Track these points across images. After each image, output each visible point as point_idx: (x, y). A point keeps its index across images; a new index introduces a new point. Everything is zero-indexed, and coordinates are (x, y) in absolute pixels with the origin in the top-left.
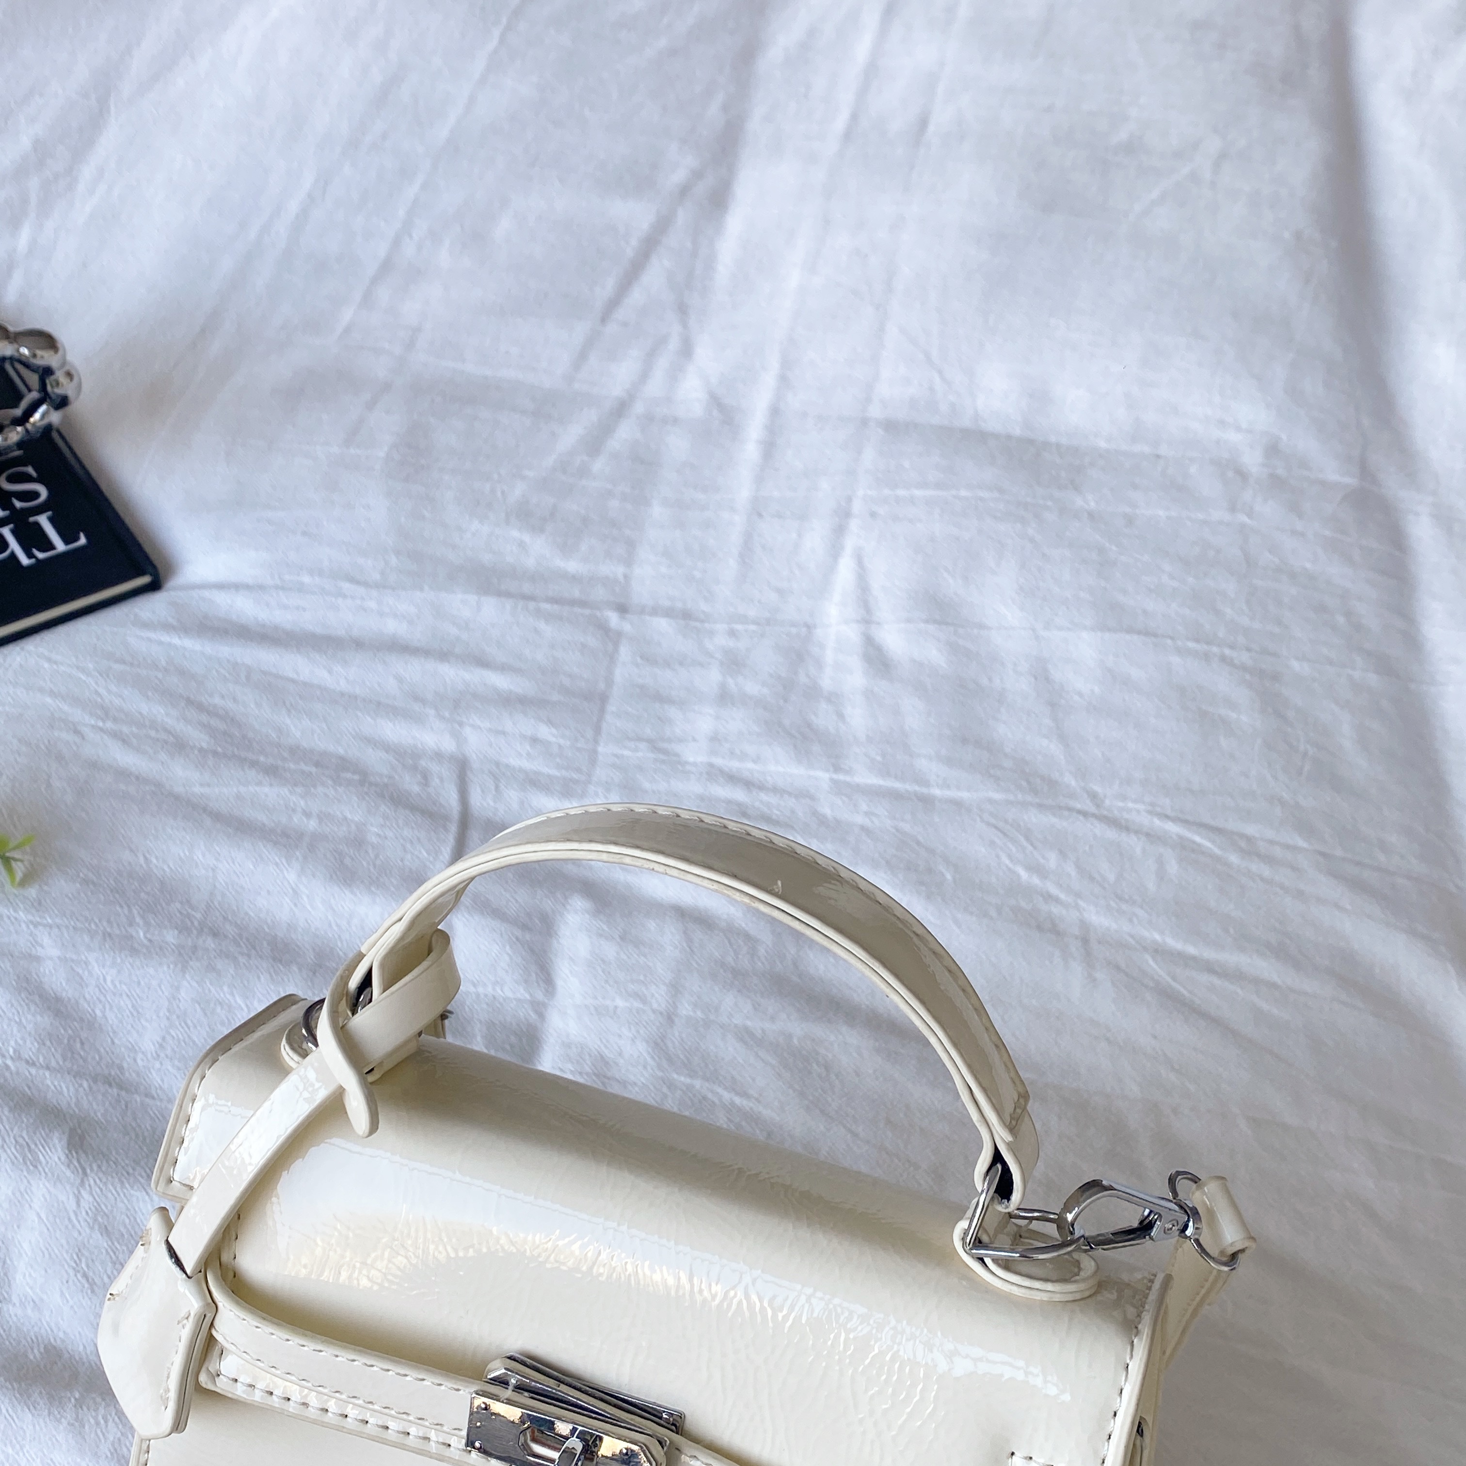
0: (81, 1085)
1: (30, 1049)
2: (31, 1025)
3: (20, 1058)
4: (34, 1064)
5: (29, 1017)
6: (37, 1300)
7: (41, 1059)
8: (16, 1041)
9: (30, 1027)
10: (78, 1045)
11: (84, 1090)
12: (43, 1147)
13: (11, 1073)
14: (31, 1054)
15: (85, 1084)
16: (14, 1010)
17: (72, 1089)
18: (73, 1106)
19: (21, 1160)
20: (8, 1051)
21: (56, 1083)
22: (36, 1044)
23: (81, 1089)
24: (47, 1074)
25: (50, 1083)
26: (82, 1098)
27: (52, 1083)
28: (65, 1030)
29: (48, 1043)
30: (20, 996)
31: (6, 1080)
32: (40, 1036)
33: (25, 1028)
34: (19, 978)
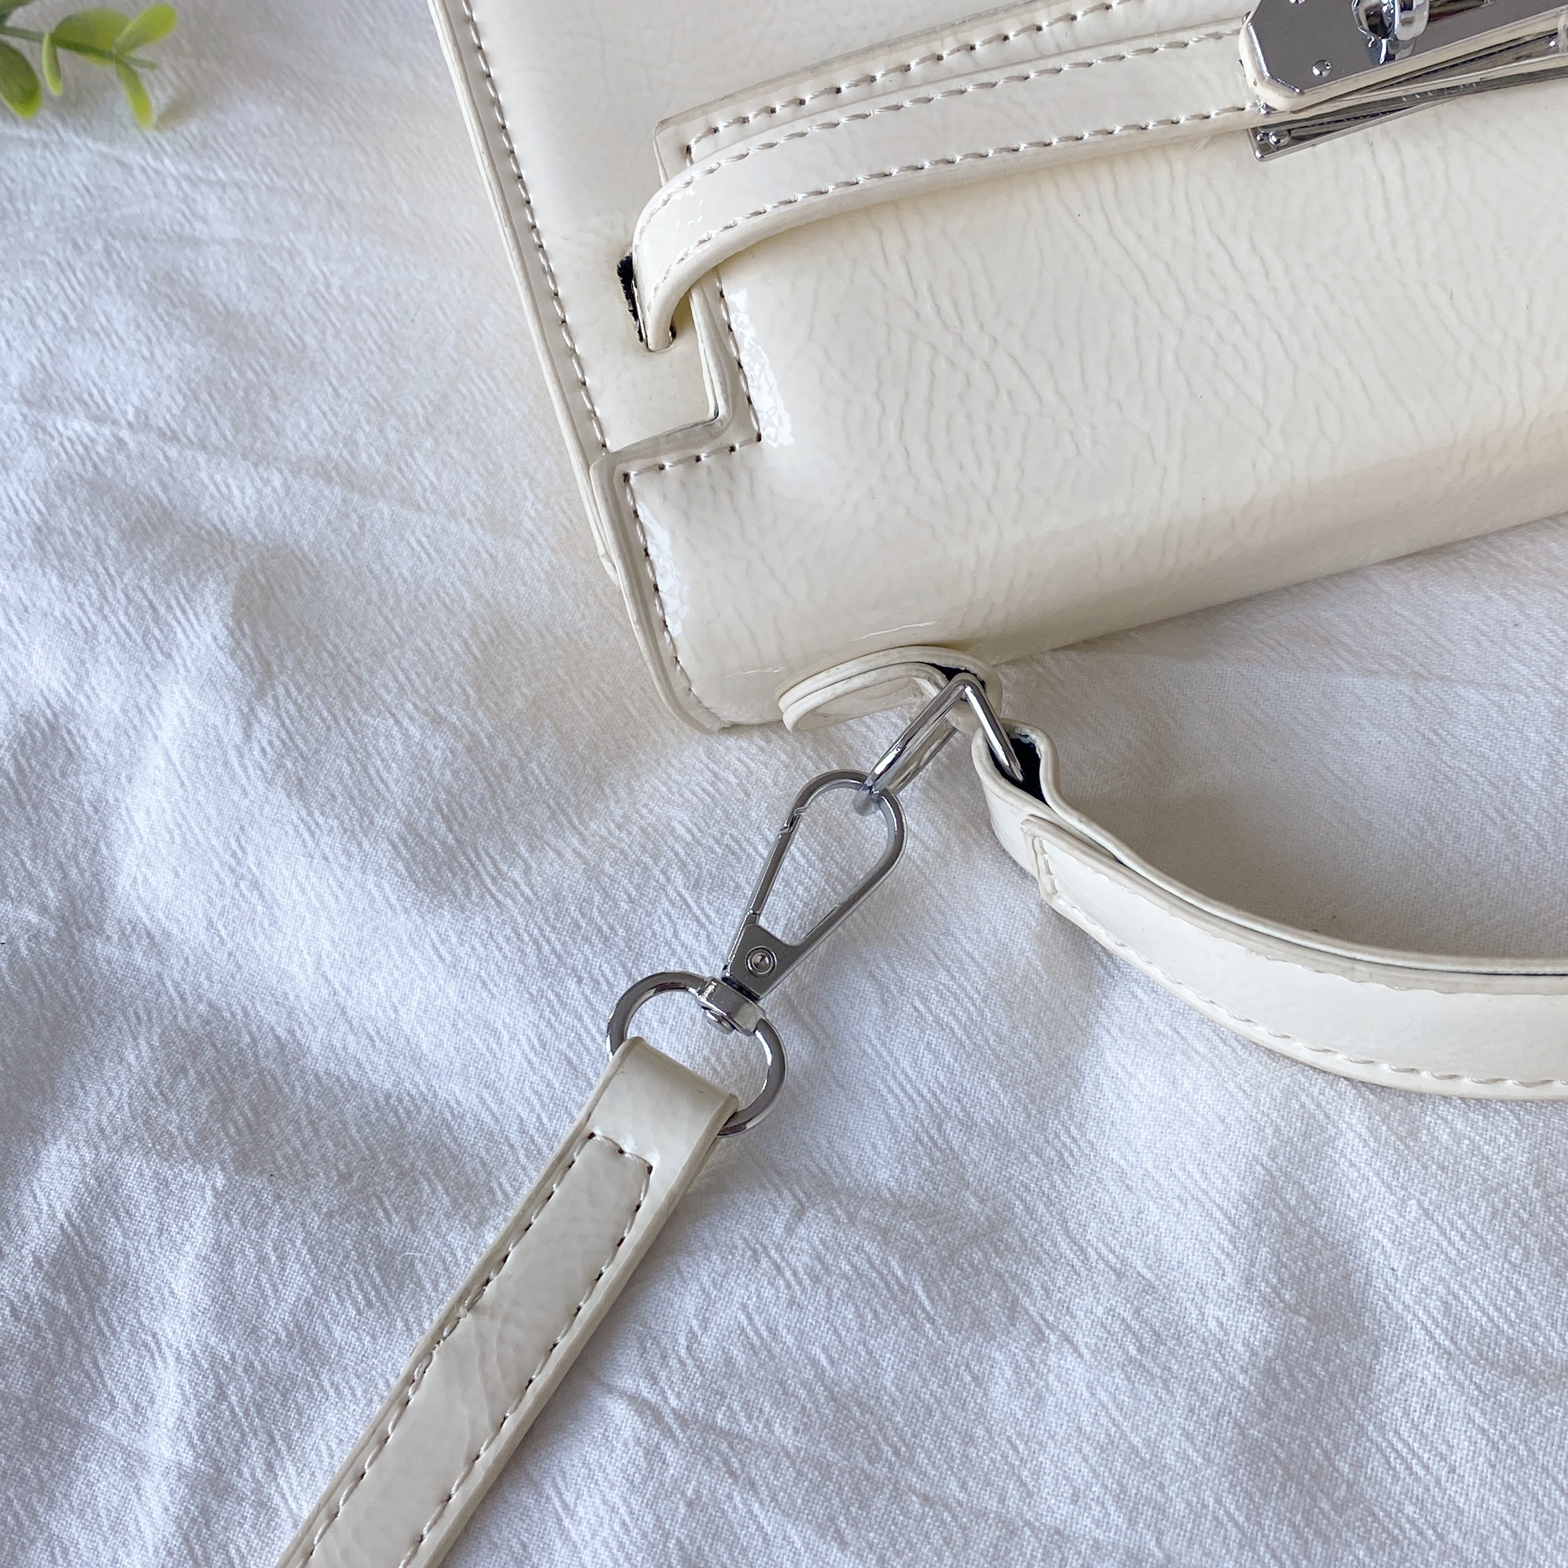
0: (267, 482)
1: (169, 409)
2: (173, 364)
3: (147, 425)
4: (175, 438)
5: (171, 348)
6: (157, 933)
7: (190, 428)
8: (142, 395)
9: (171, 367)
10: (266, 401)
11: (274, 490)
12: (184, 612)
13: (128, 457)
14: (168, 417)
15: (277, 481)
16: (140, 336)
17: (249, 491)
18: (251, 525)
19: (139, 640)
20: (124, 414)
21: (218, 478)
22: (179, 399)
23: (268, 490)
24: (201, 458)
25: (207, 481)
26: (270, 508)
27: (211, 477)
28: (241, 373)
29: (205, 397)
30: (155, 308)
31: (117, 470)
32: (188, 383)
33: (160, 368)
34: (154, 277)
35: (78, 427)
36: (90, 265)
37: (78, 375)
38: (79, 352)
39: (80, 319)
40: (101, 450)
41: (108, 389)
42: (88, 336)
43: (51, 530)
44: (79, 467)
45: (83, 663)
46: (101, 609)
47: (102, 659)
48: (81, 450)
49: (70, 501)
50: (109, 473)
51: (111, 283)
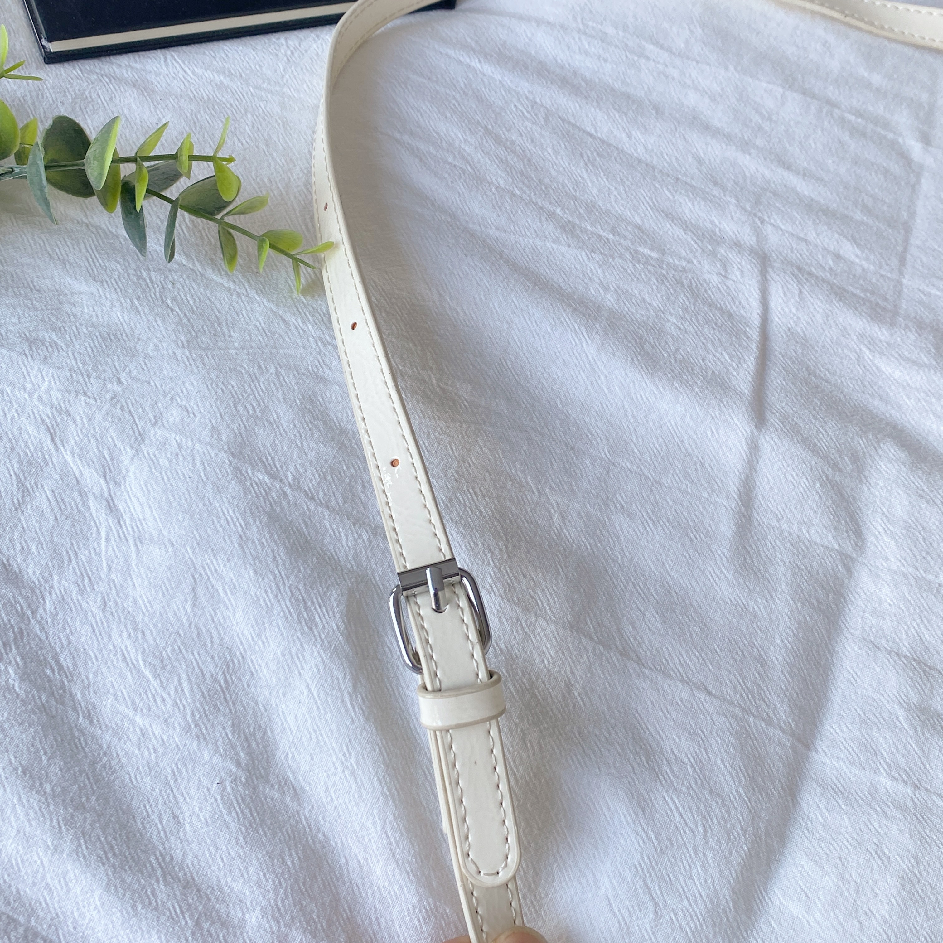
0: (360, 536)
1: (311, 480)
2: (313, 454)
3: (299, 488)
4: (312, 498)
5: (312, 444)
6: (298, 788)
7: (321, 495)
8: (296, 468)
9: (312, 455)
10: (360, 488)
11: (363, 541)
13: (288, 503)
14: (310, 485)
15: (365, 537)
16: (296, 432)
17: (351, 538)
18: (351, 558)
20: (287, 477)
21: (334, 526)
22: (317, 476)
23: (360, 541)
24: (326, 513)
25: (328, 527)
26: (360, 551)
27: (331, 525)
29: (329, 478)
30: (303, 417)
31: (282, 510)
32: (321, 468)
33: (306, 455)
34: (303, 397)
35: (261, 478)
36: (268, 380)
37: (260, 445)
38: (261, 431)
39: (262, 412)
40: (274, 495)
41: (276, 458)
42: (266, 424)
43: (248, 539)
44: (263, 503)
45: (264, 624)
46: (276, 596)
47: (274, 623)
48: (264, 493)
49: (258, 523)
50: (278, 510)
51: (280, 395)
